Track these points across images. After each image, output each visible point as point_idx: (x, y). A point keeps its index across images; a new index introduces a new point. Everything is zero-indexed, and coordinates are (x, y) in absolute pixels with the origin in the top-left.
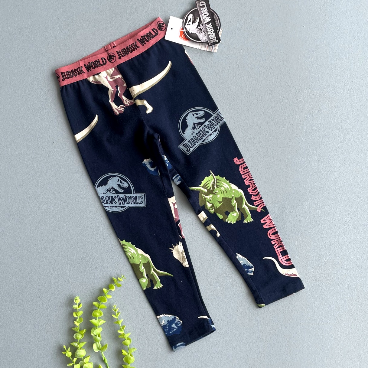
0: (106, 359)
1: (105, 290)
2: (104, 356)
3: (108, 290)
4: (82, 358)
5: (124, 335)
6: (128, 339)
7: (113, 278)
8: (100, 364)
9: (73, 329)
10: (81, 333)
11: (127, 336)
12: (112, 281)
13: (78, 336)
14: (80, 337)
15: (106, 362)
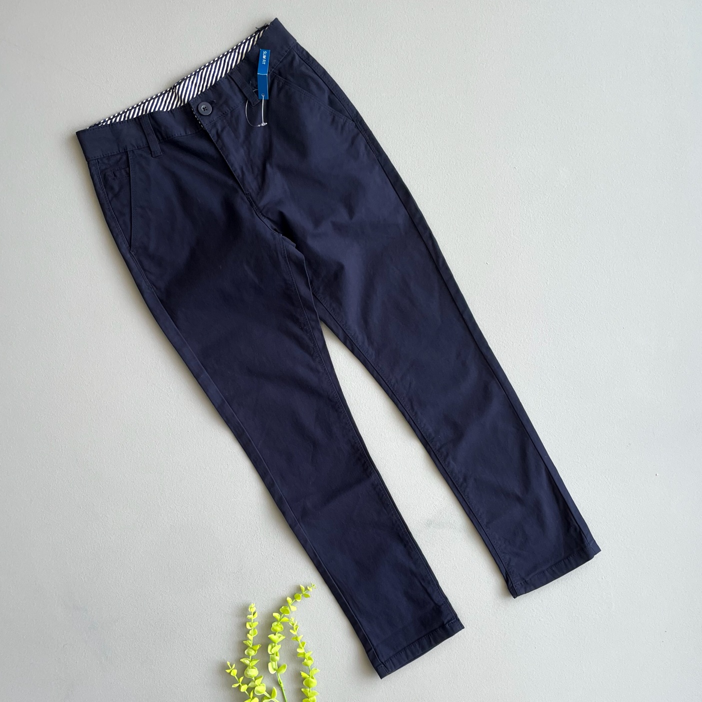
0: (281, 681)
1: (289, 599)
2: (279, 679)
3: (292, 601)
4: (253, 679)
5: (304, 654)
6: (310, 659)
7: (301, 586)
8: (274, 688)
9: (244, 642)
10: (254, 648)
11: (307, 655)
12: (299, 590)
13: (250, 653)
14: (253, 653)
15: (282, 685)
